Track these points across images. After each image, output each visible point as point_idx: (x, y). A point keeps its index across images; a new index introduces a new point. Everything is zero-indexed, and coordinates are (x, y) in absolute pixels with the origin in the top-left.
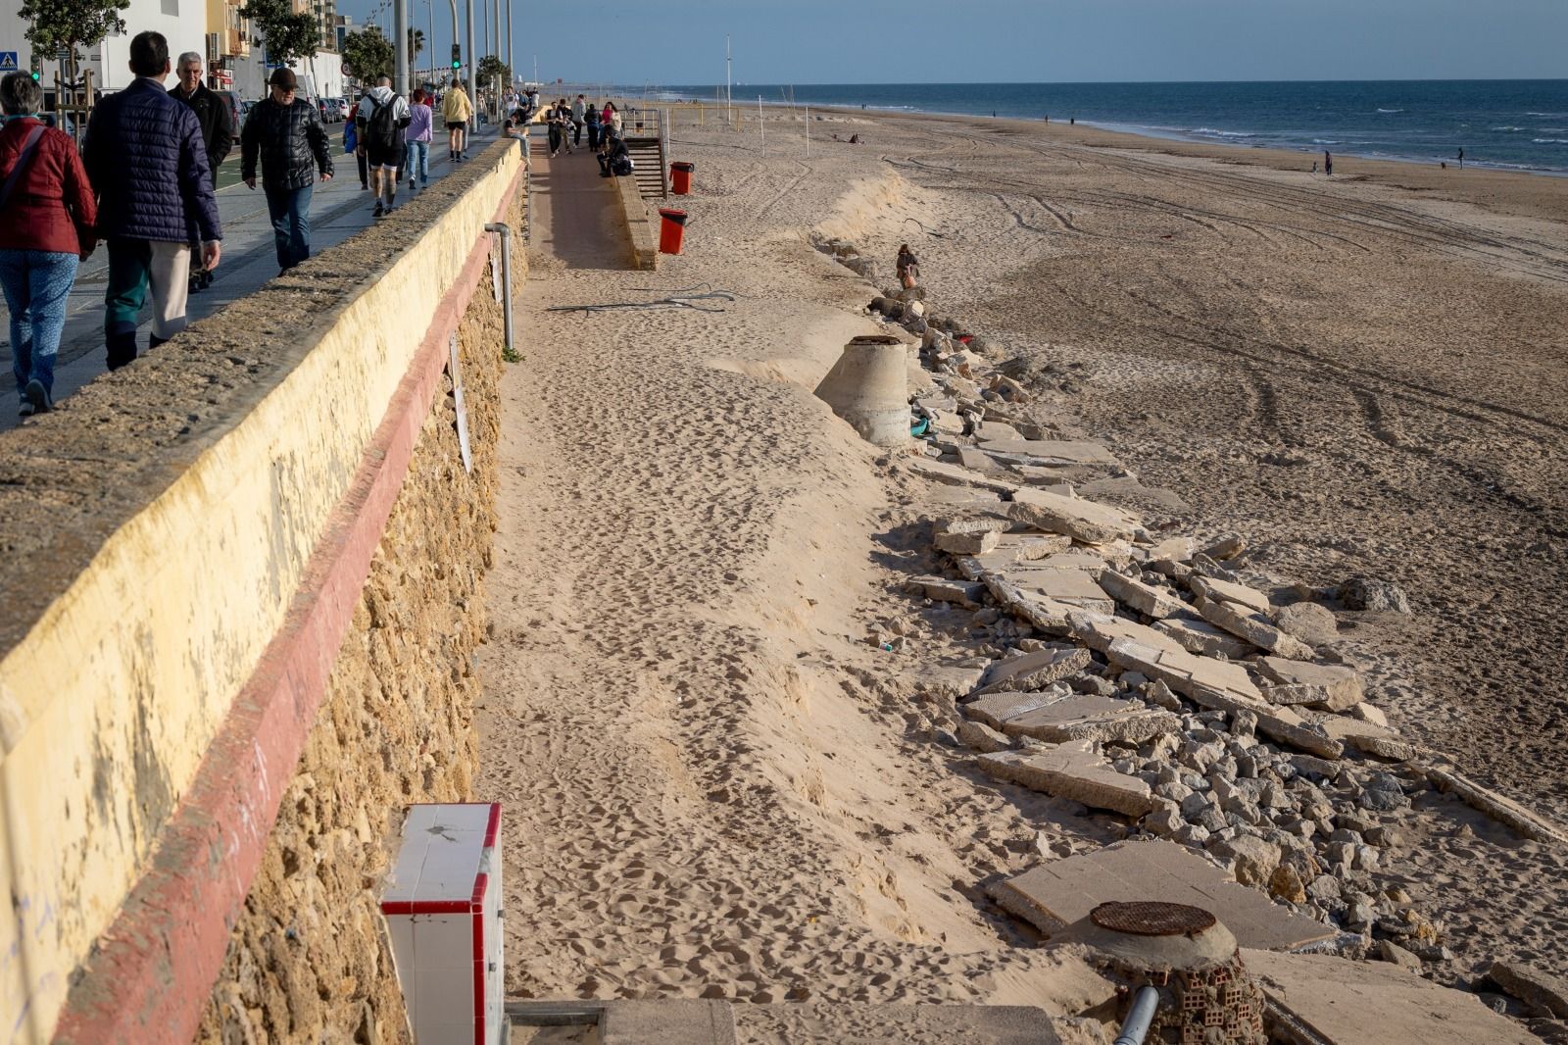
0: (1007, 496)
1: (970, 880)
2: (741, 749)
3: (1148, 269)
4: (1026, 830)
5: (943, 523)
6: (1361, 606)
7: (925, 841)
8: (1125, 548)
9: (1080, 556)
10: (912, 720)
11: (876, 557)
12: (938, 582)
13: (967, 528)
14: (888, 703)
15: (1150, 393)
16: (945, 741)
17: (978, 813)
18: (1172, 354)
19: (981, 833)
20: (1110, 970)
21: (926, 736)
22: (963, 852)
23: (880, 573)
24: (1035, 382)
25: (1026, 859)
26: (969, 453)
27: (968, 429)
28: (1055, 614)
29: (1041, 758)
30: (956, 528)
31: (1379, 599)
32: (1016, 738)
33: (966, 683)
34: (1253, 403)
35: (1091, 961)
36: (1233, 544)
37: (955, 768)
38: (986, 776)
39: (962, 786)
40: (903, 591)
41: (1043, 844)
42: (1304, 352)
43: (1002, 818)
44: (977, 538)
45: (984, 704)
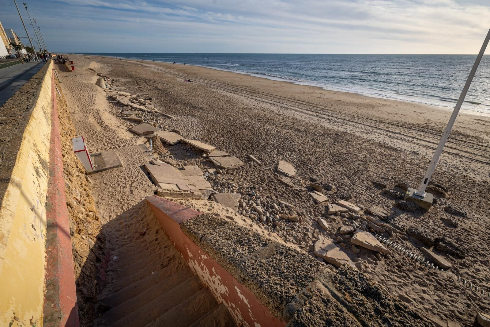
0: (117, 93)
1: (128, 129)
2: (103, 121)
3: (122, 70)
4: (131, 124)
5: (113, 96)
6: (151, 100)
7: (122, 126)
8: (130, 96)
9: (126, 98)
10: (116, 115)
11: (107, 100)
12: (114, 101)
13: (115, 96)
14: (114, 114)
15: (126, 82)
16: (120, 117)
17: (126, 123)
18: (126, 78)
19: (127, 125)
20: (146, 138)
21: (118, 116)
22: (126, 127)
23: (108, 101)
24: (115, 82)
25: (132, 126)
26: (112, 89)
27: (111, 86)
28: (126, 103)
29: (130, 117)
30: (114, 96)
31: (153, 99)
32: (127, 115)
33: (121, 111)
34: (136, 82)
35: (145, 137)
36: (139, 95)
37: (122, 119)
38: (125, 119)
39: (124, 121)
40: (111, 103)
41: (133, 125)
42: (138, 77)
43: (128, 123)
44: (116, 97)
45: (123, 113)
